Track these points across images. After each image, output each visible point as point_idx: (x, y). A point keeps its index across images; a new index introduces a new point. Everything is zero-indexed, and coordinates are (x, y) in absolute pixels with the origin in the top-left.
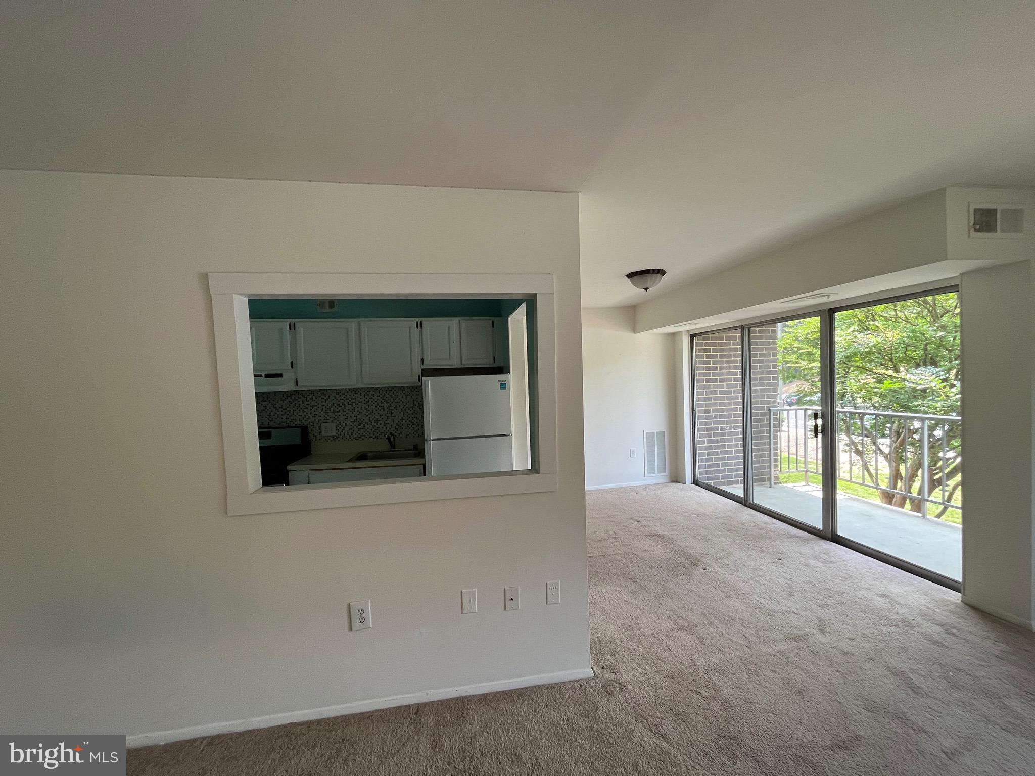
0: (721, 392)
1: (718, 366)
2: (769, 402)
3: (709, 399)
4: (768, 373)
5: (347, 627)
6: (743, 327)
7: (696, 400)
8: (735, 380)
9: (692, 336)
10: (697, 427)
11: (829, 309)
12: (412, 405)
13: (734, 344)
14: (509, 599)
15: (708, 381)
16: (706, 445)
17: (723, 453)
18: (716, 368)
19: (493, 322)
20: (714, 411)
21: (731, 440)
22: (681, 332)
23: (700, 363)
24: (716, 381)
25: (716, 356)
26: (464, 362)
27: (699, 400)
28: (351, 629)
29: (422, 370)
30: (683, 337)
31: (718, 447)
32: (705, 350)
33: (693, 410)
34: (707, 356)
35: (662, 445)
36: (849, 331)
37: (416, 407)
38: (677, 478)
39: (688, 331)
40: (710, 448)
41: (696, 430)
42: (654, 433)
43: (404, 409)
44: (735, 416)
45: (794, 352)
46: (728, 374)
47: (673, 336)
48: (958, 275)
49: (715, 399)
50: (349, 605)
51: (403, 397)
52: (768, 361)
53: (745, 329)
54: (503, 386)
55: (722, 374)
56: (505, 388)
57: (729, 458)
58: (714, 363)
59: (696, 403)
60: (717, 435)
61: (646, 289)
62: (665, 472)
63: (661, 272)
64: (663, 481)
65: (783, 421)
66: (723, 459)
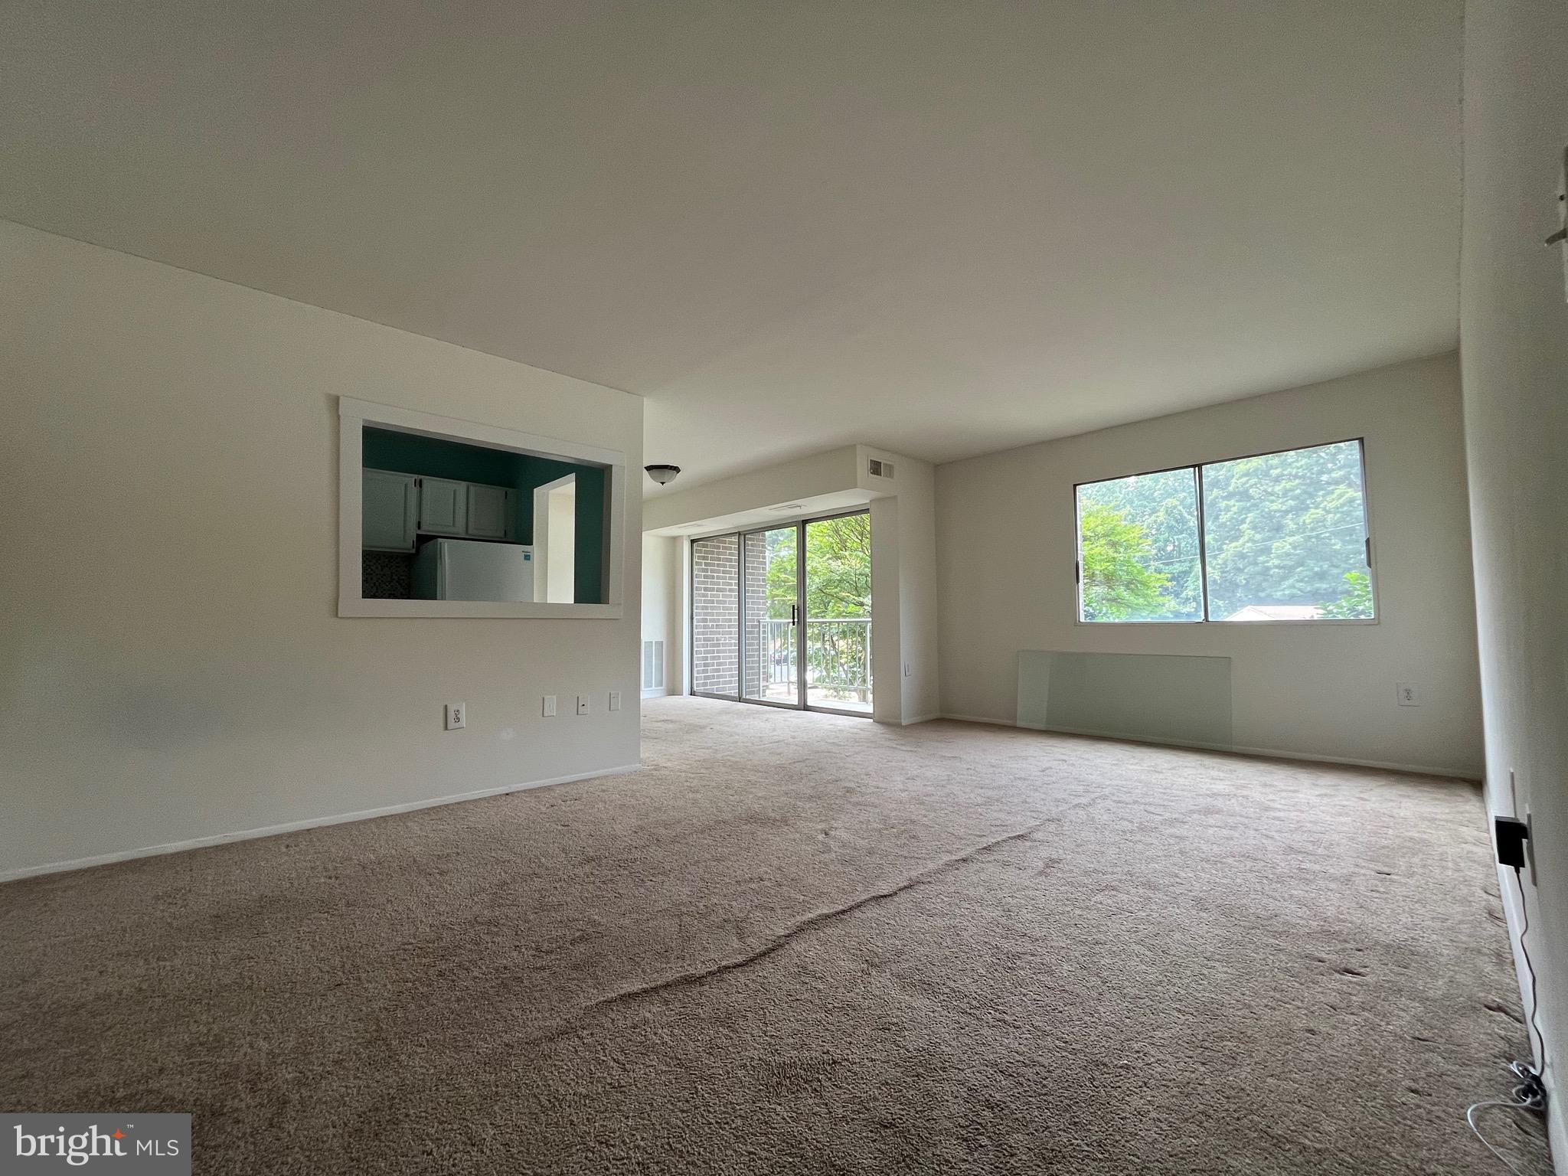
0: (718, 602)
1: (715, 575)
2: (758, 615)
3: (706, 608)
4: (758, 586)
5: (442, 725)
6: (739, 533)
7: (694, 607)
8: (730, 590)
9: (693, 541)
10: (695, 637)
11: (803, 521)
12: (389, 579)
13: (730, 554)
14: (579, 705)
15: (706, 589)
16: (703, 655)
17: (719, 664)
18: (713, 577)
19: (506, 493)
20: (711, 621)
21: (725, 651)
22: (682, 536)
23: (699, 570)
24: (713, 590)
25: (713, 565)
26: (470, 532)
27: (697, 607)
28: (446, 728)
29: (417, 534)
30: (685, 541)
31: (713, 658)
32: (704, 558)
33: (692, 618)
34: (706, 564)
35: (660, 656)
36: (825, 558)
37: (394, 582)
38: (673, 691)
39: (689, 536)
40: (706, 658)
41: (695, 639)
42: (652, 642)
43: (377, 584)
44: (729, 627)
45: (780, 586)
46: (724, 584)
47: (674, 540)
48: (868, 501)
49: (713, 608)
50: (446, 706)
51: (377, 568)
52: (759, 574)
53: (742, 535)
54: (527, 557)
55: (719, 584)
56: (529, 559)
57: (724, 670)
58: (712, 571)
59: (695, 611)
60: (713, 645)
61: (663, 483)
62: (662, 686)
63: (676, 469)
64: (659, 695)
65: (771, 677)
66: (718, 670)
